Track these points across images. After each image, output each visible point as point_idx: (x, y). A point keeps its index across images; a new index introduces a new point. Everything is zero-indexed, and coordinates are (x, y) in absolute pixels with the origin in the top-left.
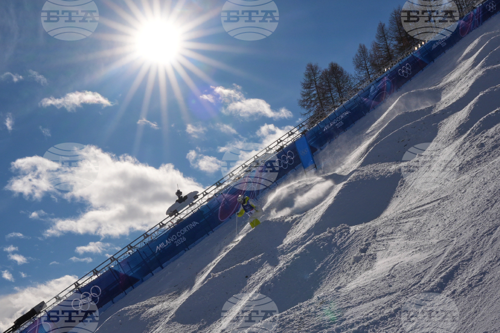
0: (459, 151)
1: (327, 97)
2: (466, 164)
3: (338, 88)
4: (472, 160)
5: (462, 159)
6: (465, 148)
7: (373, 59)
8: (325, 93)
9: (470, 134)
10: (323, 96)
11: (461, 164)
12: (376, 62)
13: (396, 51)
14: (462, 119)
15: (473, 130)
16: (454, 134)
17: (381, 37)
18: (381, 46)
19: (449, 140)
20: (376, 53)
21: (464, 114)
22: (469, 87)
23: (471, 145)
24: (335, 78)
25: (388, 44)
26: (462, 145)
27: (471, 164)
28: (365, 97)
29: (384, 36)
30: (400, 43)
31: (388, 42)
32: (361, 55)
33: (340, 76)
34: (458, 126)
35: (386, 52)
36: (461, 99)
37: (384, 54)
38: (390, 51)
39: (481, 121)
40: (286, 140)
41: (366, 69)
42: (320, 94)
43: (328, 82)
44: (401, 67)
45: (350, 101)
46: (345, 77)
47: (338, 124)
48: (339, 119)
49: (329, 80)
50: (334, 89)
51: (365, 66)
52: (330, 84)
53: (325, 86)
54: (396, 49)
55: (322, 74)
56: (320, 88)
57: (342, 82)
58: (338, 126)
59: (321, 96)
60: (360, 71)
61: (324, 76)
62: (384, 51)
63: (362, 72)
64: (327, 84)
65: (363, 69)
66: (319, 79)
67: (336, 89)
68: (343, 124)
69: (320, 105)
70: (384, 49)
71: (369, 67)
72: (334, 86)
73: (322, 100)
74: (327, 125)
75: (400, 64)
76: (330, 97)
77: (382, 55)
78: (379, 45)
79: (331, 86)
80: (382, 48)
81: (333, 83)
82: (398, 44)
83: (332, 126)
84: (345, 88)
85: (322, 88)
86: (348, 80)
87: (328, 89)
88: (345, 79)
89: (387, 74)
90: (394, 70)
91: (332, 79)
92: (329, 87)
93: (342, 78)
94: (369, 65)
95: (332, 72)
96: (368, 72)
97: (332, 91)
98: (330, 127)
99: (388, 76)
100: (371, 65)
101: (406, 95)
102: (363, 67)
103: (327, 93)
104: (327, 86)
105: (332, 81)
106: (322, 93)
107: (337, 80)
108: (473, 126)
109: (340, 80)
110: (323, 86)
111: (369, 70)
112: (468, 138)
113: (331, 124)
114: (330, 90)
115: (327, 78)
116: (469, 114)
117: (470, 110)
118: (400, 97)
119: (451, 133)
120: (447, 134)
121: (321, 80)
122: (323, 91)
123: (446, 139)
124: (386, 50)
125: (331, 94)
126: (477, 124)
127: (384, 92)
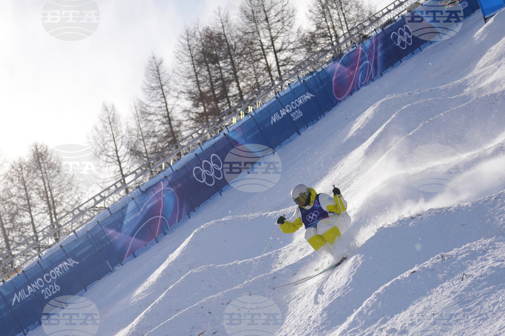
1: (22, 224)
3: (48, 203)
7: (134, 139)
8: (17, 213)
9: (354, 324)
10: (12, 221)
12: (141, 147)
13: (187, 123)
15: (360, 313)
16: (320, 322)
17: (153, 89)
18: (152, 110)
20: (142, 126)
24: (43, 178)
25: (170, 107)
28: (110, 226)
29: (161, 87)
30: (196, 106)
31: (170, 101)
32: (105, 127)
33: (55, 176)
34: (327, 305)
35: (164, 124)
37: (160, 128)
38: (174, 123)
39: (378, 295)
41: (118, 163)
42: (5, 216)
43: (26, 189)
44: (200, 160)
45: (77, 236)
46: (66, 179)
47: (47, 290)
48: (51, 277)
49: (28, 183)
50: (39, 206)
51: (115, 155)
52: (29, 193)
53: (16, 198)
54: (187, 118)
55: (11, 167)
56: (5, 202)
57: (60, 190)
58: (47, 295)
59: (5, 220)
60: (102, 165)
61: (15, 174)
62: (159, 123)
63: (107, 168)
64: (23, 192)
65: (110, 162)
66: (4, 179)
67: (43, 205)
68: (59, 290)
69: (3, 242)
70: (159, 117)
71: (125, 157)
72: (39, 198)
73: (9, 229)
74: (19, 292)
75: (196, 154)
76: (28, 224)
77: (154, 132)
78: (148, 108)
79: (30, 197)
80: (154, 114)
81: (37, 191)
82: (192, 107)
83: (32, 293)
84: (64, 205)
85: (8, 203)
86: (72, 186)
87: (24, 206)
88: (66, 182)
89: (166, 177)
90: (184, 167)
91: (35, 180)
92: (26, 201)
93: (60, 180)
94: (124, 153)
95: (35, 165)
96: (121, 170)
97: (34, 210)
98: (28, 295)
99: (168, 180)
100: (128, 153)
101: (210, 226)
102: (109, 156)
103: (21, 214)
104: (22, 197)
105: (33, 186)
106: (8, 213)
107: (46, 185)
108: (362, 305)
109: (53, 185)
110: (12, 197)
111: (123, 165)
112: (351, 333)
113: (29, 288)
114: (29, 208)
115: (23, 178)
116: (352, 277)
117: (355, 267)
118: (195, 231)
119: (312, 319)
120: (303, 322)
121: (7, 183)
122: (13, 208)
123: (301, 332)
124: (164, 120)
125: (31, 216)
126: (369, 300)
127: (159, 218)
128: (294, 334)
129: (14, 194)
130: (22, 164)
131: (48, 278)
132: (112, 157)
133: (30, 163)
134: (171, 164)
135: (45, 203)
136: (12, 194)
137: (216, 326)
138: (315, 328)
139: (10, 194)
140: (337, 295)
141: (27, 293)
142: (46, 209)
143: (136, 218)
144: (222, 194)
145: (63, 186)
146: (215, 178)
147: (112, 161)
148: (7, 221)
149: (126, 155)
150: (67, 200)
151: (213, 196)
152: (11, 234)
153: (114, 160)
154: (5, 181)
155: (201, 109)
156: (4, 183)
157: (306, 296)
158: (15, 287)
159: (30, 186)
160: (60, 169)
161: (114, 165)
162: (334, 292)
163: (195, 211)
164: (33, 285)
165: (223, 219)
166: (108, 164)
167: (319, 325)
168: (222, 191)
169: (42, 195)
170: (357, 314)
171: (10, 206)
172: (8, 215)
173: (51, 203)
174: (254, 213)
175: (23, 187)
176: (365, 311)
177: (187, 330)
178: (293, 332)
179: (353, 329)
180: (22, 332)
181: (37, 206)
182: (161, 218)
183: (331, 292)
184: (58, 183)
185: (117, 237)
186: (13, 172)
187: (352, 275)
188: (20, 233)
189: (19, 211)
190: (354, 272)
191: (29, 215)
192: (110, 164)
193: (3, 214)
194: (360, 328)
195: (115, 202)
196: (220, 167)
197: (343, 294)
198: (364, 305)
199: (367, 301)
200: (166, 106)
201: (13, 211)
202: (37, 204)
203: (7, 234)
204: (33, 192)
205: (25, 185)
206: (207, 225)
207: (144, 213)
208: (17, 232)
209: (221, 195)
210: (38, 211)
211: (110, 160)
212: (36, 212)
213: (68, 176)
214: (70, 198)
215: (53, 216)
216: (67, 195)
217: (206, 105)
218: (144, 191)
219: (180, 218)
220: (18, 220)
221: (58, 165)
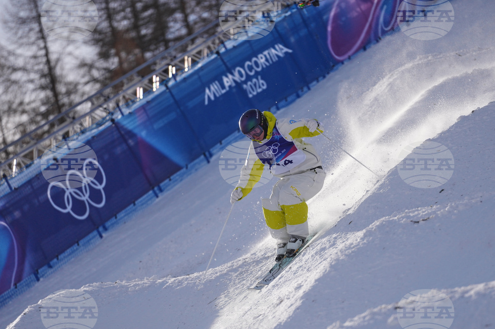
13: (87, 88)
17: (23, 21)
18: (20, 62)
25: (53, 57)
29: (38, 18)
30: (104, 55)
35: (43, 88)
38: (62, 89)
54: (86, 79)
62: (31, 86)
70: (33, 76)
77: (21, 103)
78: (12, 58)
80: (24, 69)
82: (96, 58)
118: (26, 310)
124: (43, 81)
144: (104, 235)
146: (90, 205)
155: (113, 63)
174: (142, 279)
196: (101, 183)
200: (47, 55)
209: (101, 237)
217: (123, 55)
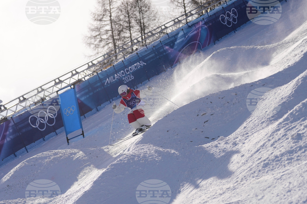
0: (269, 140)
1: (124, 37)
2: (273, 160)
3: (141, 26)
4: (282, 155)
5: (270, 152)
6: (277, 138)
8: (122, 31)
9: (287, 119)
10: (119, 35)
11: (268, 158)
14: (284, 96)
15: (291, 113)
16: (271, 115)
19: (262, 123)
21: (288, 89)
22: (303, 53)
23: (285, 135)
24: (139, 12)
26: (274, 132)
27: (278, 161)
28: (166, 44)
33: (146, 11)
34: (277, 105)
36: (290, 68)
39: (303, 104)
40: (50, 90)
41: (184, 7)
42: (115, 31)
43: (129, 17)
44: (225, 11)
45: (147, 48)
46: (153, 13)
47: (126, 78)
48: (129, 71)
49: (131, 13)
50: (135, 28)
51: (183, 2)
52: (130, 19)
53: (123, 21)
55: (122, 3)
56: (116, 23)
57: (148, 20)
58: (126, 81)
59: (115, 34)
60: (175, 8)
61: (123, 8)
63: (177, 9)
64: (127, 18)
65: (179, 6)
66: (117, 10)
67: (138, 27)
68: (133, 79)
69: (112, 46)
71: (188, 4)
72: (136, 23)
73: (116, 39)
74: (110, 78)
75: (223, 7)
76: (128, 38)
79: (131, 22)
81: (135, 19)
83: (117, 79)
84: (150, 28)
85: (118, 24)
86: (156, 18)
87: (127, 27)
88: (152, 15)
89: (203, 19)
90: (215, 14)
91: (135, 12)
92: (129, 24)
93: (149, 14)
94: (188, 2)
95: (135, 3)
96: (185, 11)
97: (132, 30)
98: (115, 80)
99: (204, 21)
100: (190, 2)
101: (223, 51)
102: (179, 3)
103: (125, 31)
104: (126, 22)
105: (133, 15)
106: (117, 30)
107: (141, 16)
108: (293, 108)
109: (145, 16)
110: (120, 21)
111: (186, 9)
112: (284, 124)
113: (116, 75)
114: (130, 29)
115: (128, 11)
116: (294, 91)
117: (297, 85)
119: (267, 113)
120: (262, 114)
121: (118, 12)
122: (120, 27)
123: (259, 120)
125: (130, 33)
126: (298, 106)
127: (197, 42)
128: (255, 121)
129: (122, 19)
130: (128, 2)
131: (127, 71)
132: (181, 3)
133: (133, 2)
134: (209, 11)
135: (139, 26)
136: (120, 19)
137: (214, 111)
138: (268, 119)
139: (119, 19)
140: (284, 100)
141: (114, 78)
142: (139, 30)
143: (182, 41)
145: (151, 18)
147: (181, 6)
148: (116, 35)
149: (189, 3)
150: (152, 26)
151: (230, 33)
152: (117, 42)
153: (182, 5)
154: (117, 11)
156: (117, 12)
157: (268, 99)
158: (107, 74)
159: (132, 16)
160: (150, 7)
161: (182, 8)
162: (282, 98)
163: (219, 41)
164: (118, 74)
165: (231, 48)
166: (178, 7)
167: (270, 117)
168: (236, 31)
169: (138, 21)
170: (290, 114)
171: (118, 26)
172: (117, 31)
173: (142, 27)
175: (127, 16)
176: (294, 112)
177: (196, 111)
178: (255, 119)
179: (286, 122)
180: (109, 101)
181: (134, 28)
182: (198, 43)
183: (281, 98)
184: (148, 15)
185: (169, 51)
186: (122, 7)
187: (294, 89)
188: (123, 42)
189: (124, 29)
190: (295, 88)
191: (130, 32)
192: (179, 8)
193: (114, 30)
194: (289, 122)
195: (173, 31)
197: (287, 100)
198: (294, 108)
199: (296, 106)
201: (120, 29)
202: (135, 27)
203: (115, 42)
204: (133, 19)
205: (128, 15)
206: (221, 50)
207: (188, 39)
208: (122, 42)
210: (134, 31)
211: (179, 5)
212: (133, 31)
213: (154, 12)
214: (154, 25)
215: (143, 34)
216: (152, 23)
218: (190, 25)
219: (209, 44)
220: (123, 35)
221: (149, 5)
